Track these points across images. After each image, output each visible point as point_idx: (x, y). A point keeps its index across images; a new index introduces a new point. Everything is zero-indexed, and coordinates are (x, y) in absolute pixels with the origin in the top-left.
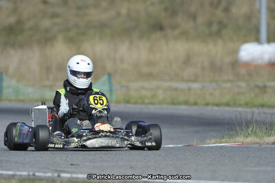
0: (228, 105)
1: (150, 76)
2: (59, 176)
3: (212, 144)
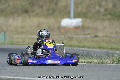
1: (22, 33)
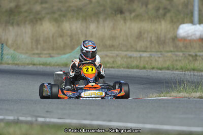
0: (168, 69)
2: (36, 120)
3: (154, 97)
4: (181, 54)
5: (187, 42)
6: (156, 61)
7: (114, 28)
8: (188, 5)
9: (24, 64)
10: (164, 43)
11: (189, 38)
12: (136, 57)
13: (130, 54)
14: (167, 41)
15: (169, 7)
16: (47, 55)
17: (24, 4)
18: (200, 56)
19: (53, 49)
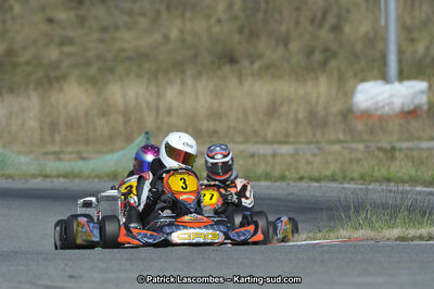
0: (333, 179)
1: (214, 134)
4: (361, 147)
5: (375, 121)
6: (309, 163)
7: (217, 95)
8: (375, 40)
9: (25, 177)
10: (324, 123)
11: (379, 113)
12: (265, 156)
13: (251, 148)
14: (331, 119)
15: (334, 47)
16: (74, 156)
17: (25, 48)
18: (400, 150)
19: (87, 142)
